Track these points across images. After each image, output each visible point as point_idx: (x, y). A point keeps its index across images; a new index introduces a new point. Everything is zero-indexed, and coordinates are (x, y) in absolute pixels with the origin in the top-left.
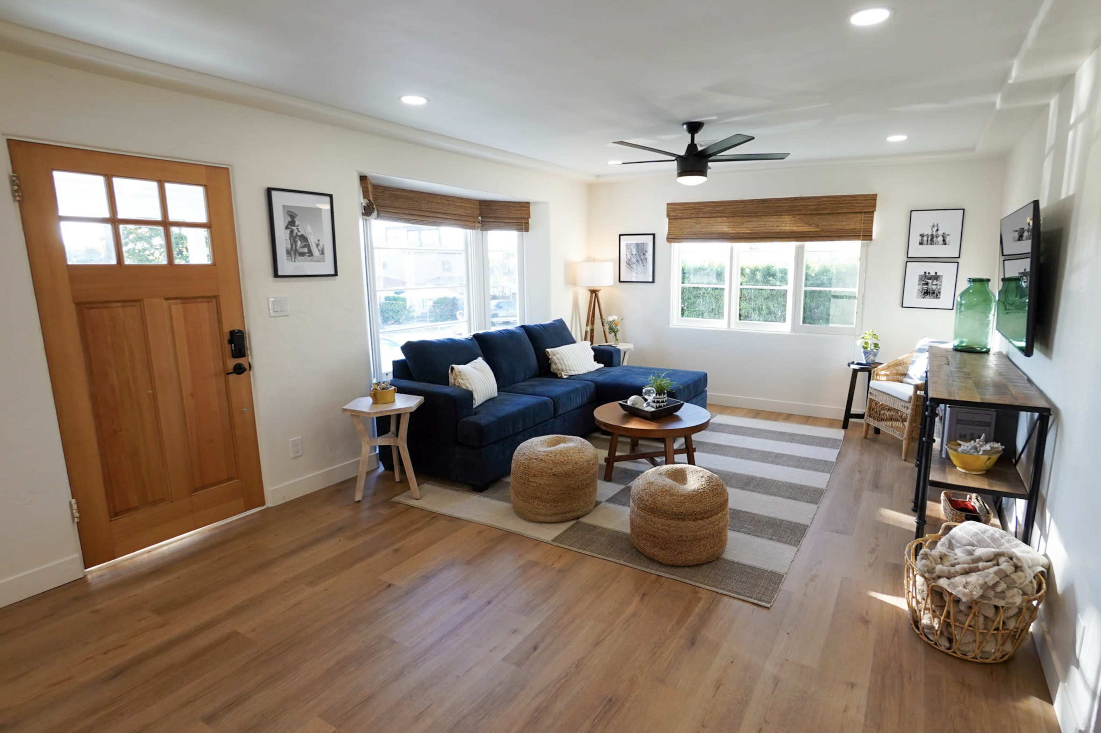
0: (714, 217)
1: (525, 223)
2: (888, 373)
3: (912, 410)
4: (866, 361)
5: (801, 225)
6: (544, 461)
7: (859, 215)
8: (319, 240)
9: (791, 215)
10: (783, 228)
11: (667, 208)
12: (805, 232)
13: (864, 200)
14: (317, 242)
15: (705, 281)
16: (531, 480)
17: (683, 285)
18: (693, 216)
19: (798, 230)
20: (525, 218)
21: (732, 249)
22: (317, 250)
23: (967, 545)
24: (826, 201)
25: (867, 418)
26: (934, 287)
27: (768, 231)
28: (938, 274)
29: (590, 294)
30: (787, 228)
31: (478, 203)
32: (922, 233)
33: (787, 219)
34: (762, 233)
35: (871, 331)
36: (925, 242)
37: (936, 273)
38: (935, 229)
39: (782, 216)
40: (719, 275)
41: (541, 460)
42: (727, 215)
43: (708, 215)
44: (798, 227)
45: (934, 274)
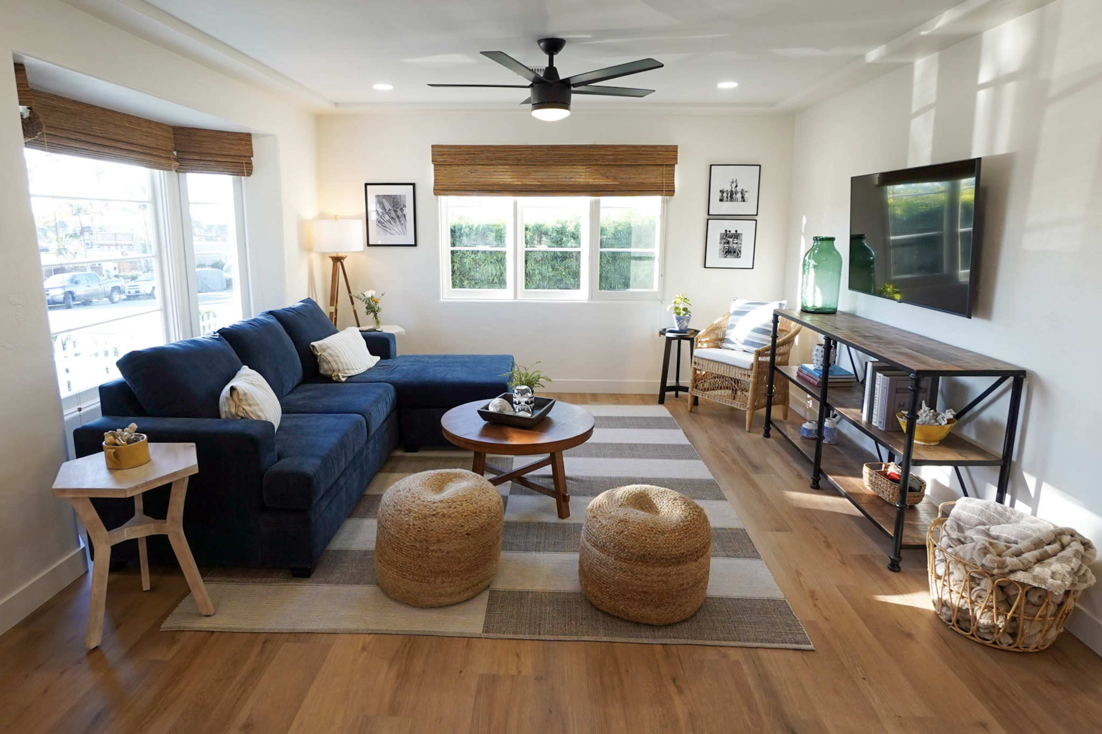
0: (493, 165)
1: (246, 163)
2: (708, 339)
3: (755, 377)
4: (680, 328)
5: (597, 177)
6: (450, 517)
7: (660, 168)
9: (585, 165)
10: (577, 180)
11: (432, 151)
12: (603, 185)
13: (664, 151)
15: (482, 243)
16: (432, 548)
17: (453, 249)
18: (467, 162)
19: (595, 183)
20: (245, 157)
21: (515, 204)
23: (977, 526)
24: (624, 151)
25: (692, 390)
26: (735, 246)
27: (560, 183)
28: (738, 232)
29: (331, 262)
30: (582, 180)
31: (172, 130)
32: (722, 189)
33: (581, 169)
34: (553, 185)
35: (681, 294)
36: (725, 199)
37: (736, 231)
38: (734, 185)
39: (575, 167)
40: (500, 237)
41: (444, 515)
42: (511, 162)
43: (486, 162)
44: (594, 179)
45: (734, 232)
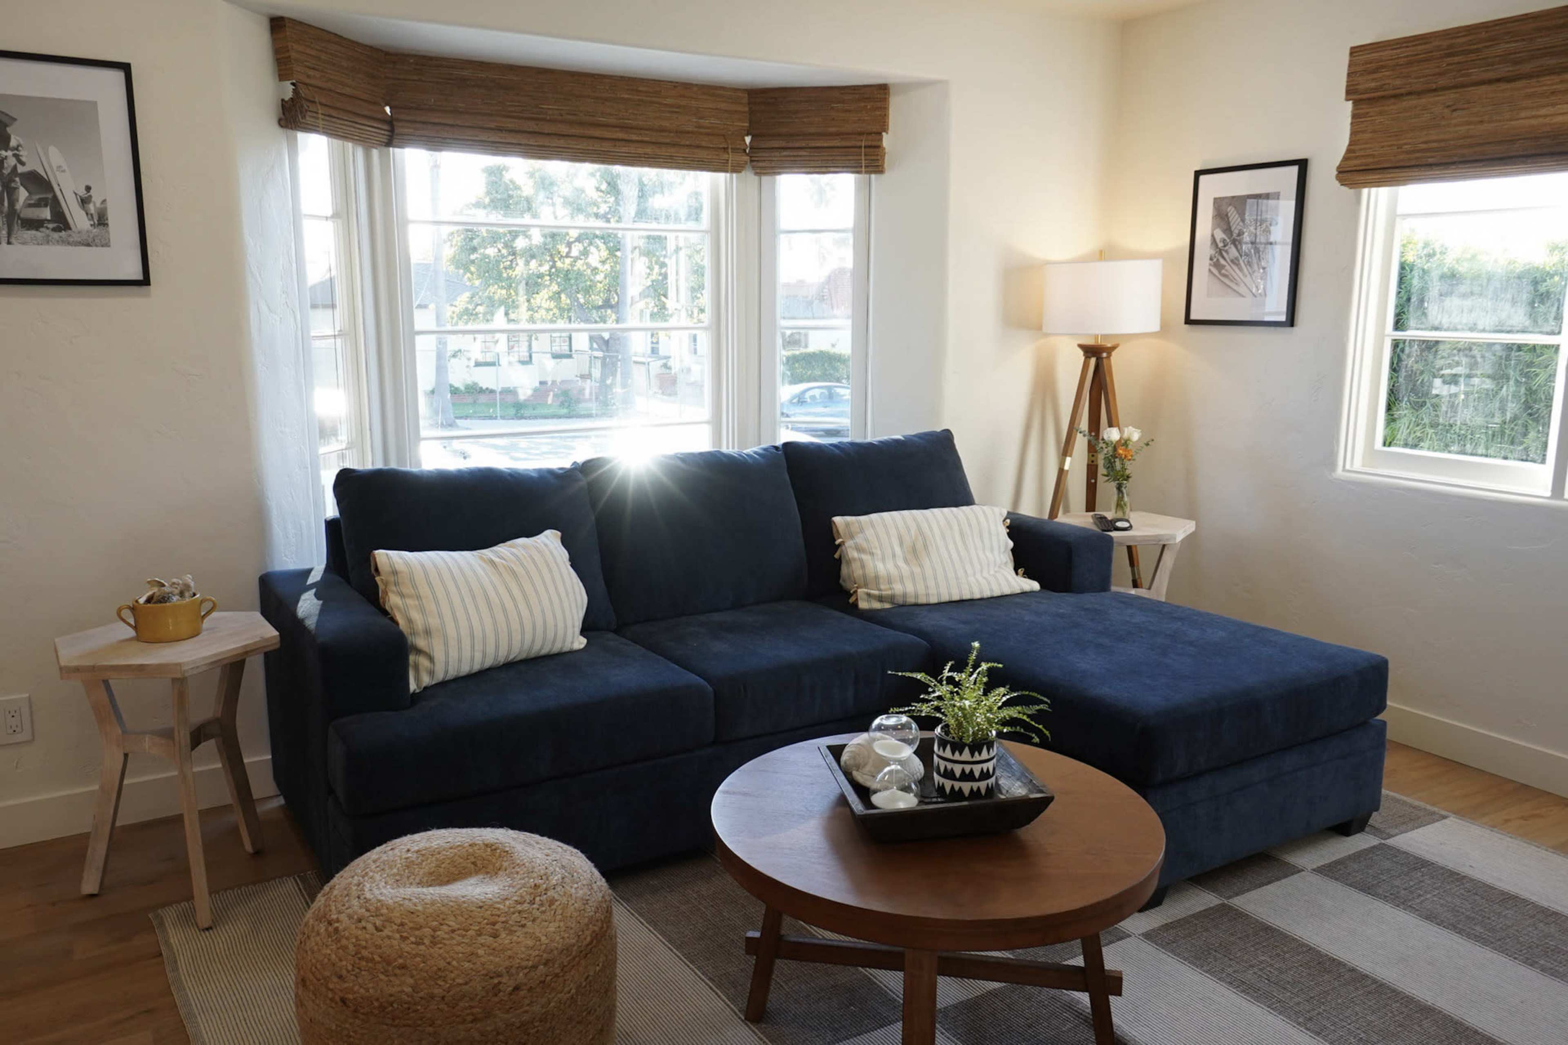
1: (873, 148)
8: (88, 189)
11: (1351, 65)
14: (82, 192)
15: (1487, 321)
17: (1400, 335)
18: (1445, 82)
20: (872, 133)
22: (83, 213)
29: (1083, 358)
31: (745, 98)
